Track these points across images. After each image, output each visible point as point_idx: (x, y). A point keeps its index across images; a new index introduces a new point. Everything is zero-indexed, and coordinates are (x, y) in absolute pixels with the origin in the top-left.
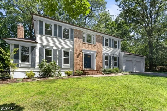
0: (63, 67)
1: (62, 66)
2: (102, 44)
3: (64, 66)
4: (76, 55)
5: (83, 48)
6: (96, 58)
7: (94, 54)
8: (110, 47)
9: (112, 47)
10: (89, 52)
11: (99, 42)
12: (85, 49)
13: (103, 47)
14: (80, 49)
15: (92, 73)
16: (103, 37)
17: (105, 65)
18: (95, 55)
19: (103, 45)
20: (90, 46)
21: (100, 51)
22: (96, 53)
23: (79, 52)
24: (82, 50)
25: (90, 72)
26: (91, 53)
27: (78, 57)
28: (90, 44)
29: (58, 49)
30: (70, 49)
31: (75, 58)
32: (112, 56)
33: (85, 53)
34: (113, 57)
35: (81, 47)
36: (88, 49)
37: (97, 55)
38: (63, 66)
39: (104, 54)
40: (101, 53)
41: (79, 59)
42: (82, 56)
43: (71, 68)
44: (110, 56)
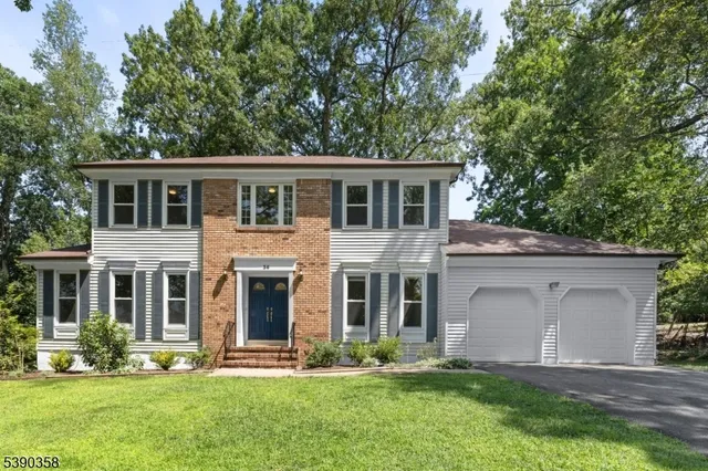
0: (166, 336)
1: (161, 334)
2: (326, 222)
3: (169, 332)
4: (208, 287)
5: (235, 255)
6: (294, 291)
7: (288, 272)
8: (378, 225)
9: (393, 224)
10: (261, 269)
11: (311, 215)
12: (247, 256)
13: (333, 234)
14: (225, 257)
15: (254, 361)
16: (337, 185)
17: (349, 324)
18: (291, 278)
19: (336, 224)
20: (268, 238)
21: (318, 255)
22: (294, 268)
23: (219, 272)
24: (233, 261)
25: (244, 358)
26: (271, 269)
27: (216, 293)
28: (269, 232)
29: (150, 270)
30: (186, 264)
31: (207, 298)
32: (391, 275)
33: (243, 273)
34: (394, 278)
35: (229, 250)
36: (258, 256)
37: (299, 279)
38: (164, 333)
39: (343, 266)
40: (323, 264)
41: (221, 302)
42: (231, 286)
43: (191, 339)
44: (376, 277)
